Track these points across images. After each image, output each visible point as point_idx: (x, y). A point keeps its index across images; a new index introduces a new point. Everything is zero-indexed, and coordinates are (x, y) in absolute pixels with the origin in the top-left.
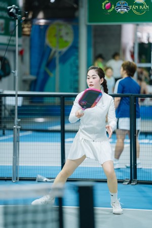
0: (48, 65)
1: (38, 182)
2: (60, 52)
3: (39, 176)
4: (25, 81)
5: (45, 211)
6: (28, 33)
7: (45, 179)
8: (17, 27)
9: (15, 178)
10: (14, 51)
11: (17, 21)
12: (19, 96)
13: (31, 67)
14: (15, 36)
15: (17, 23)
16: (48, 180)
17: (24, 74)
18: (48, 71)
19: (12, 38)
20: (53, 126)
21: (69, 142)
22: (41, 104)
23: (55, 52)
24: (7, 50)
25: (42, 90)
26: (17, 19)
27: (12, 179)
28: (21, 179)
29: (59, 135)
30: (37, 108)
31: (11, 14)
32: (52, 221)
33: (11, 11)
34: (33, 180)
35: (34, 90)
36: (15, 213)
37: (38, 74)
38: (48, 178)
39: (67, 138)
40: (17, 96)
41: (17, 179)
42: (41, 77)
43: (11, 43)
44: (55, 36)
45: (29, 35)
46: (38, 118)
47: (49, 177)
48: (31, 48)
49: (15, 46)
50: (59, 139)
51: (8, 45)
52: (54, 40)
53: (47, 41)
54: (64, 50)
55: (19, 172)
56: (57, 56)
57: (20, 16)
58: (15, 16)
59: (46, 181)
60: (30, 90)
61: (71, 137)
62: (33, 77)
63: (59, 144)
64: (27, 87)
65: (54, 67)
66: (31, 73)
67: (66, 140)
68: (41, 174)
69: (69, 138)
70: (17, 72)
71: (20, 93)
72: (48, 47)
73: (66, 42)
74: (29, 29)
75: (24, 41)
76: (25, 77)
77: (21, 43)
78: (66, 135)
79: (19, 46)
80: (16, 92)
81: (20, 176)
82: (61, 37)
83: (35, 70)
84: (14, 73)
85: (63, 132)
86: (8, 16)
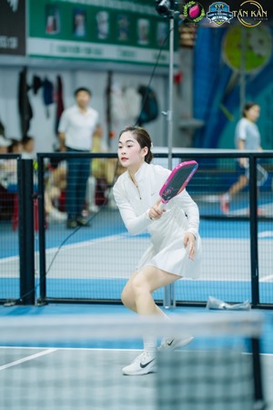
0: (225, 101)
1: (211, 309)
2: (247, 77)
3: (212, 300)
4: (183, 130)
5: (228, 362)
6: (190, 43)
7: (222, 305)
8: (172, 33)
9: (169, 303)
10: (166, 77)
11: (172, 21)
12: (174, 156)
13: (195, 103)
14: (168, 49)
15: (172, 26)
16: (228, 306)
17: (183, 117)
18: (225, 111)
19: (163, 53)
20: (236, 209)
21: (265, 238)
22: (214, 171)
23: (239, 76)
24: (153, 75)
25: (214, 146)
26: (172, 17)
27: (164, 303)
28: (180, 304)
29: (247, 226)
30: (207, 178)
31: (162, 10)
32: (242, 379)
33: (161, 4)
34: (202, 305)
35: (200, 146)
36: (175, 364)
37: (206, 117)
38: (228, 303)
39: (262, 231)
40: (170, 156)
41: (172, 304)
42: (214, 121)
43: (160, 62)
44: (239, 46)
45: (191, 47)
46: (209, 194)
47: (230, 301)
48: (195, 69)
49: (168, 66)
50: (248, 233)
51: (156, 65)
52: (237, 54)
53: (225, 57)
54: (255, 72)
55: (175, 292)
56: (242, 83)
57: (177, 12)
58: (168, 13)
59: (225, 308)
60: (193, 146)
61: (268, 230)
62: (198, 123)
63: (247, 242)
64: (188, 140)
65: (237, 102)
66: (195, 116)
67: (260, 235)
68: (214, 296)
69: (265, 230)
70: (170, 114)
71: (176, 151)
72: (226, 66)
73: (260, 56)
74: (192, 36)
75: (182, 57)
76: (184, 123)
77: (178, 62)
78: (260, 225)
79: (175, 66)
80: (170, 150)
81: (177, 297)
82: (250, 48)
83: (202, 110)
84: (166, 116)
85: (254, 221)
86: (156, 13)
